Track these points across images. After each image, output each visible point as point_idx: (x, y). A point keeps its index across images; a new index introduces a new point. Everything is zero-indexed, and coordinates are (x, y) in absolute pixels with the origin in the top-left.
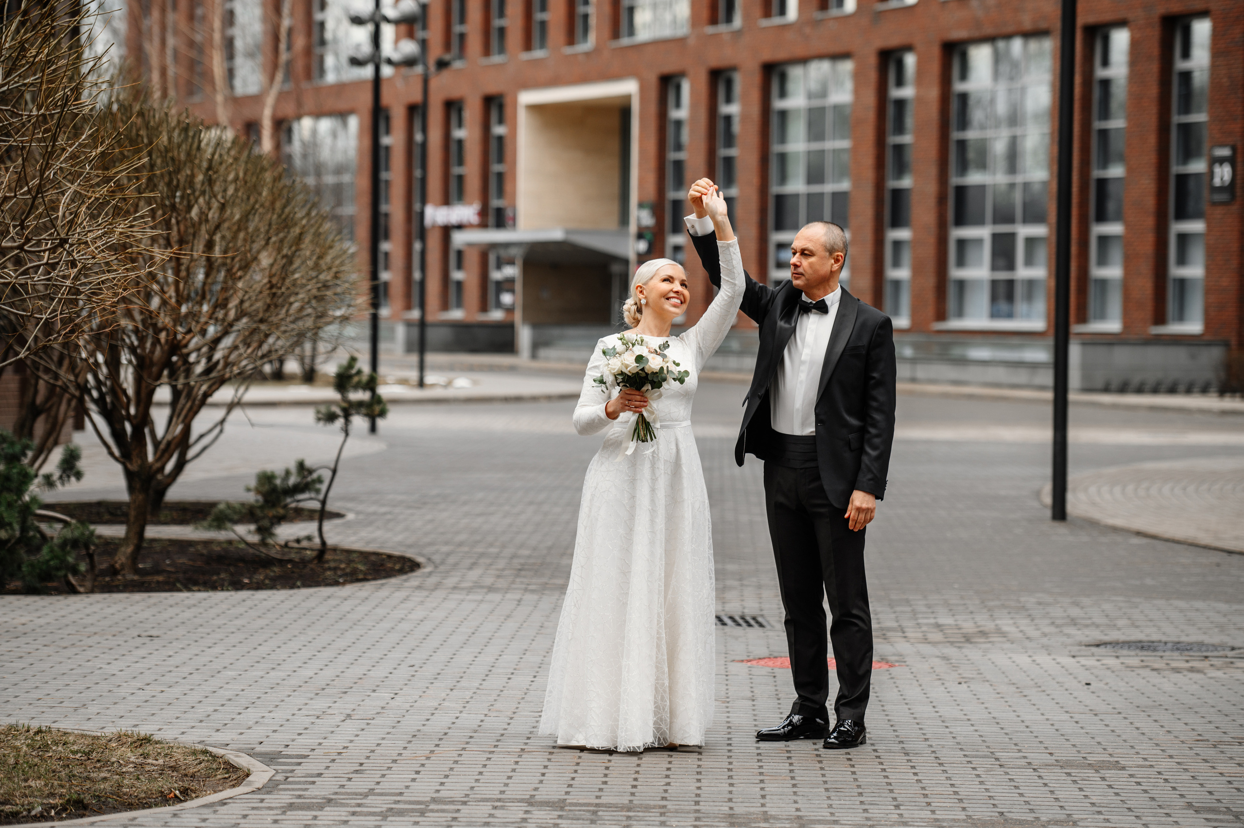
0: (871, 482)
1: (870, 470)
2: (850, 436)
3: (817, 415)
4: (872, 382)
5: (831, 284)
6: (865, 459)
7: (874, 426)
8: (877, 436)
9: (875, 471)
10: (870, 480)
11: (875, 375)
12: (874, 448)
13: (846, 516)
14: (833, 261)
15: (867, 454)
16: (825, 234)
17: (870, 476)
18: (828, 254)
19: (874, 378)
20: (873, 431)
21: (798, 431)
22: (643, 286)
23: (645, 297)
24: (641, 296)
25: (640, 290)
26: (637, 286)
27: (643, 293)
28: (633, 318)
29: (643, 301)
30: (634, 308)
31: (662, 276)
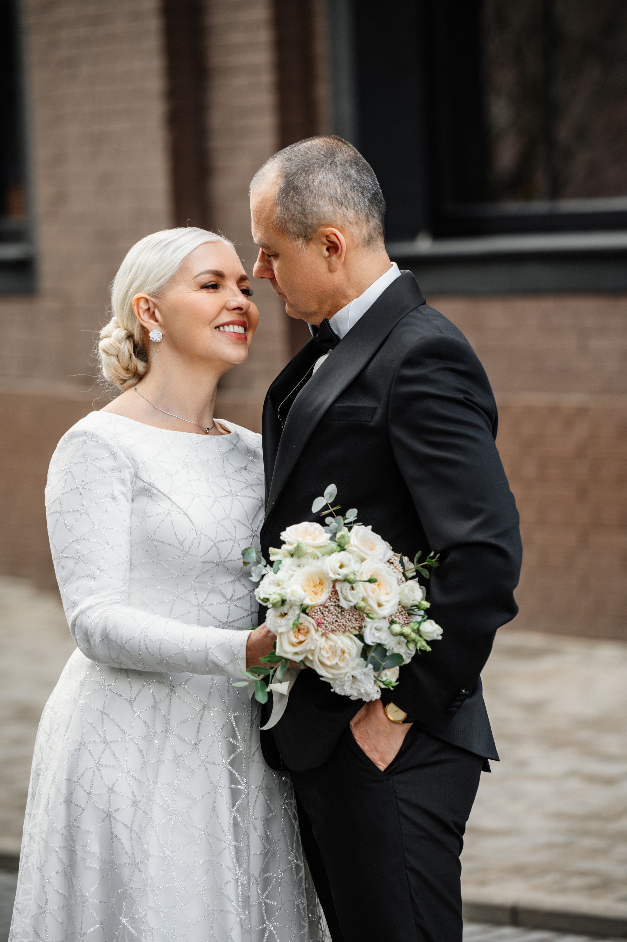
22: (154, 300)
23: (160, 325)
24: (149, 323)
25: (146, 307)
26: (139, 299)
27: (153, 315)
28: (126, 370)
29: (157, 335)
30: (125, 348)
31: (201, 277)
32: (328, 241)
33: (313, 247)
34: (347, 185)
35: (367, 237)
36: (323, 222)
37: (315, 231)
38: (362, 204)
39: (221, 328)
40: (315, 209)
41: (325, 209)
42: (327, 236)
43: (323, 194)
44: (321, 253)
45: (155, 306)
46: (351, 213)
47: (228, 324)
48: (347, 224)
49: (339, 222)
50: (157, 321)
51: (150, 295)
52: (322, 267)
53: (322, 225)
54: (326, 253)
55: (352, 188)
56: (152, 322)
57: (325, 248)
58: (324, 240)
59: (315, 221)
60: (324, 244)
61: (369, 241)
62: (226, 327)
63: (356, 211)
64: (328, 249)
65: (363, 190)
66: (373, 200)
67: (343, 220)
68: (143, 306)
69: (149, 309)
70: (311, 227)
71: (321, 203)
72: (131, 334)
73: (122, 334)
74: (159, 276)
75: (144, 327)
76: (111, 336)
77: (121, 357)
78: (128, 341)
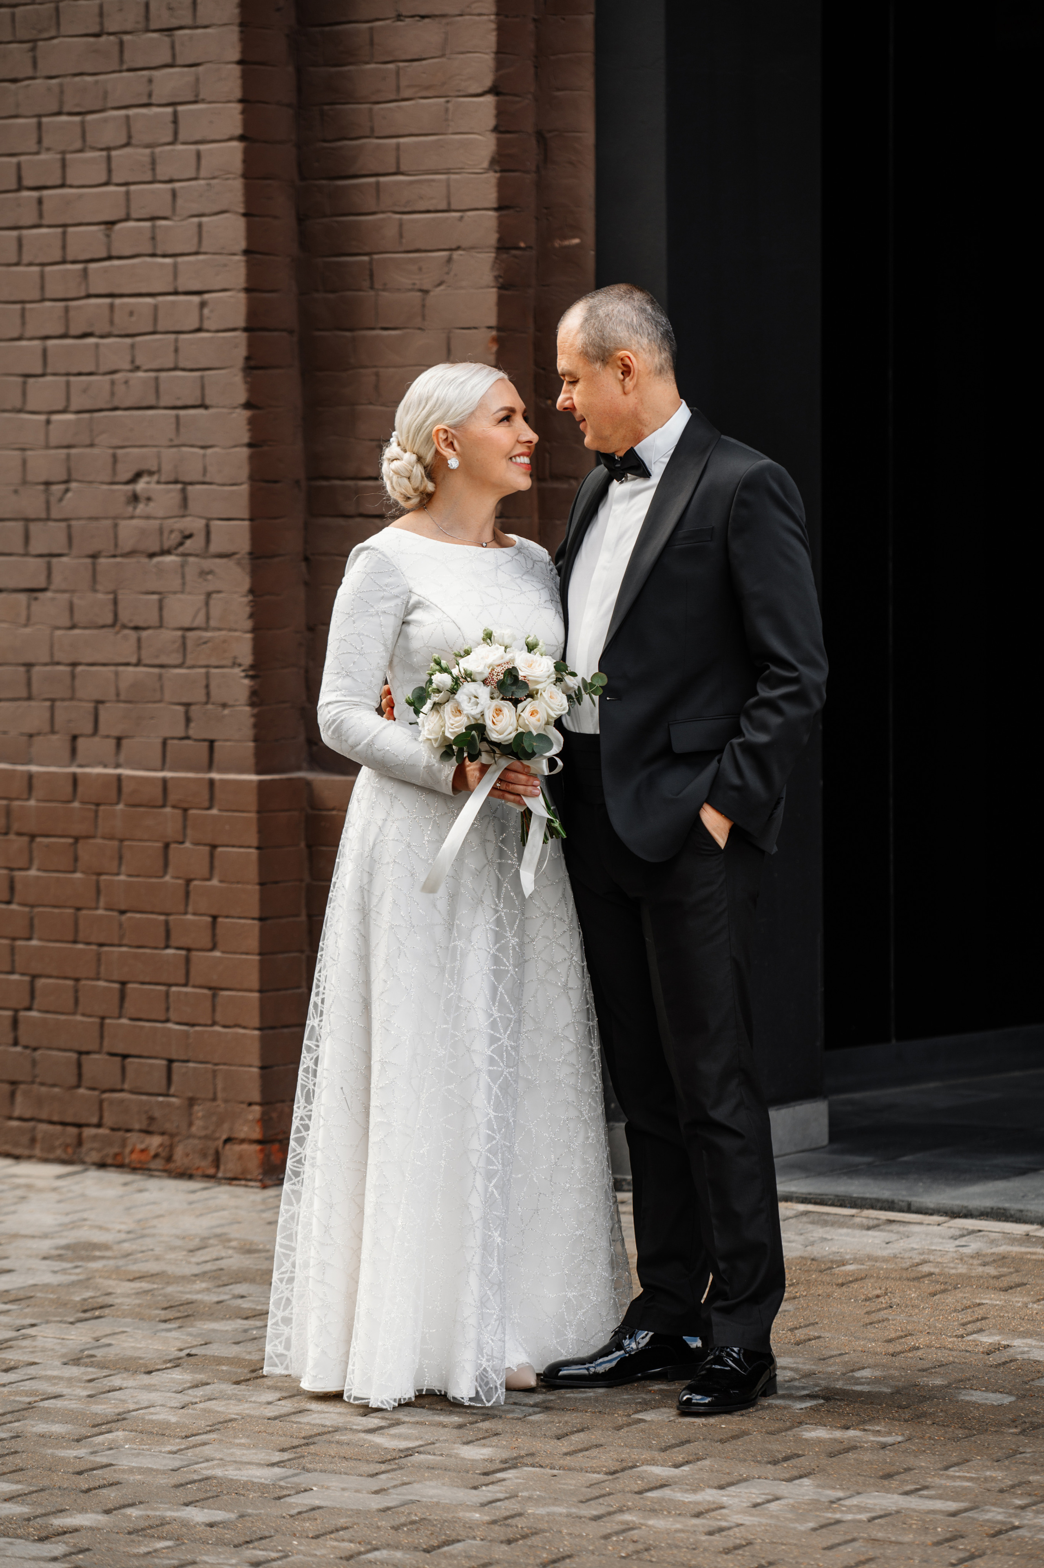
22: (453, 431)
23: (458, 454)
24: (447, 452)
25: (444, 437)
26: (438, 430)
27: (451, 445)
28: (416, 490)
29: (454, 463)
30: (418, 470)
31: (497, 412)
32: (623, 365)
33: (609, 370)
34: (642, 316)
35: (659, 367)
36: (619, 346)
37: (611, 355)
38: (655, 335)
39: (513, 459)
40: (612, 334)
41: (622, 335)
42: (622, 359)
43: (621, 321)
44: (616, 377)
45: (454, 436)
46: (645, 341)
47: (519, 455)
48: (641, 350)
49: (634, 348)
50: (455, 450)
51: (449, 427)
52: (618, 390)
53: (618, 349)
54: (621, 377)
55: (647, 320)
56: (450, 451)
57: (620, 372)
58: (619, 363)
59: (612, 345)
60: (619, 367)
61: (660, 371)
62: (517, 458)
63: (650, 340)
64: (622, 373)
65: (657, 324)
66: (665, 335)
67: (637, 346)
68: (442, 436)
69: (446, 439)
70: (608, 350)
71: (619, 329)
72: (420, 459)
73: (414, 457)
74: (460, 411)
75: (441, 455)
76: (402, 459)
77: (413, 480)
78: (419, 465)
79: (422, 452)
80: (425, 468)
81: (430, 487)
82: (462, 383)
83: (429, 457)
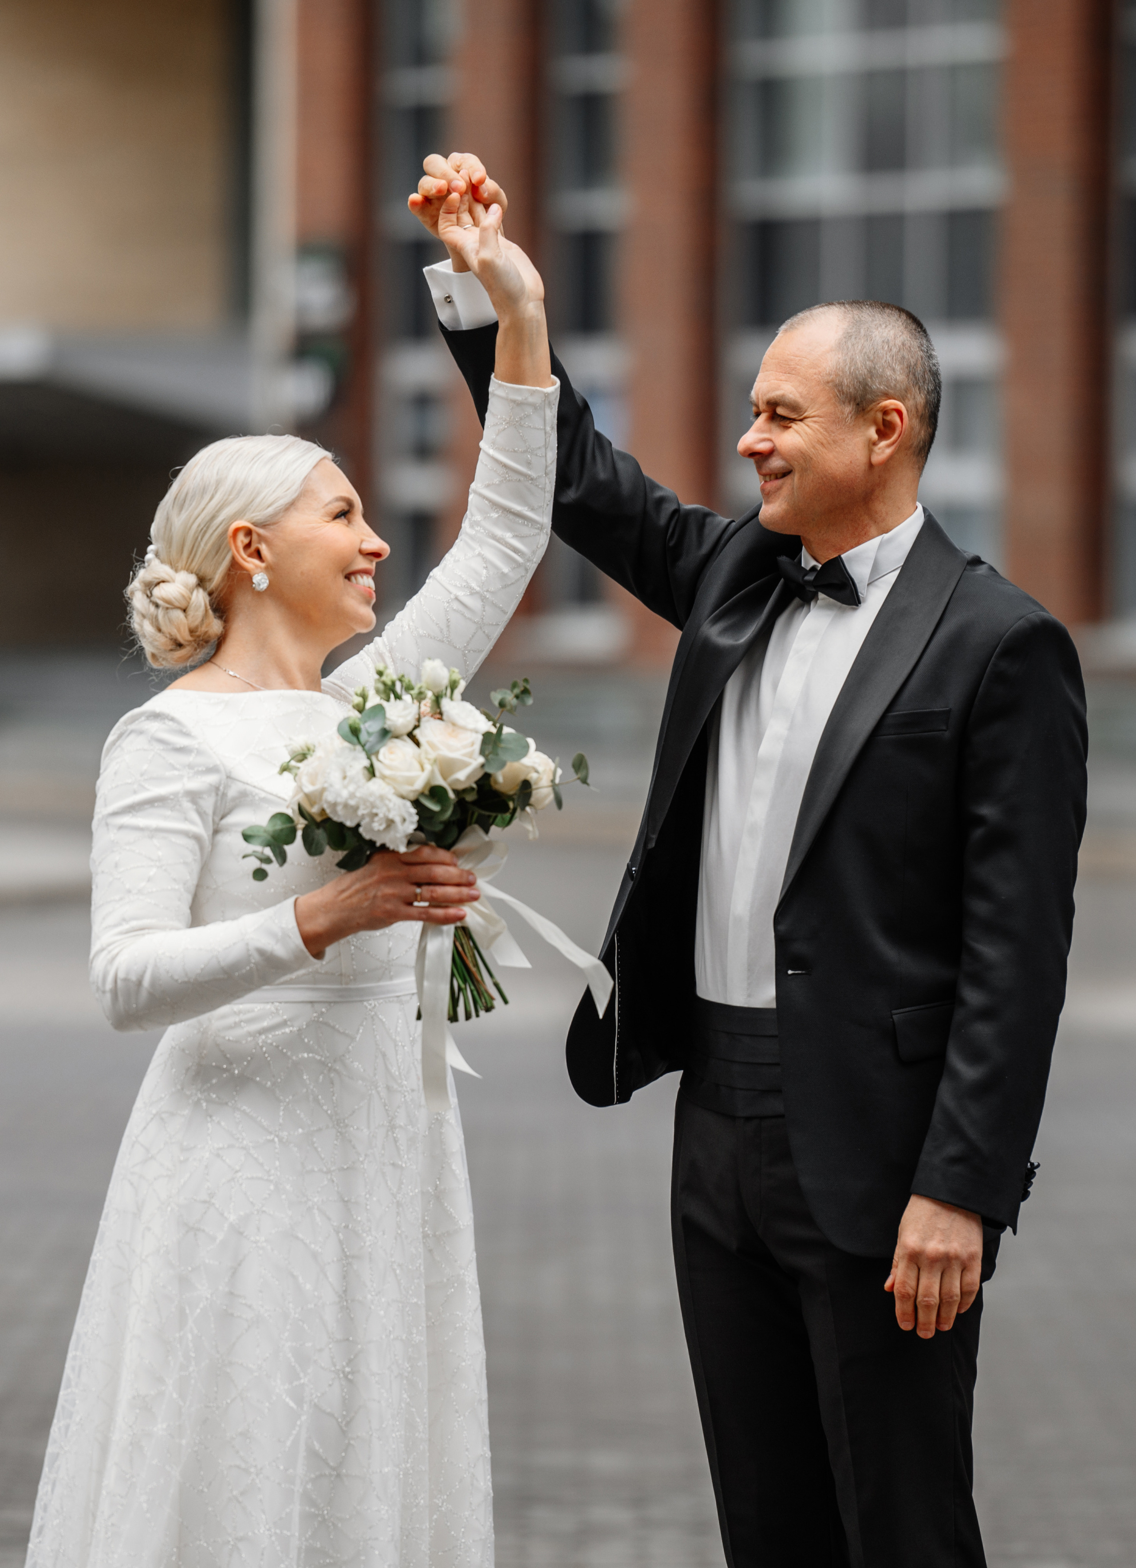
0: (957, 1169)
1: (955, 1130)
2: (898, 1016)
3: (781, 942)
4: (978, 833)
5: (880, 507)
6: (945, 1094)
7: (978, 981)
8: (985, 1014)
9: (972, 1133)
10: (954, 1160)
11: (987, 811)
12: (975, 1056)
13: (888, 1284)
14: (872, 433)
15: (955, 1075)
16: (841, 346)
17: (953, 1149)
18: (848, 409)
19: (981, 821)
20: (973, 997)
21: (738, 998)
22: (261, 531)
23: (268, 568)
24: (251, 563)
25: (246, 541)
26: (235, 531)
27: (258, 554)
28: (192, 631)
29: (261, 580)
30: (200, 598)
31: (330, 503)
32: (884, 421)
33: (861, 421)
37: (874, 401)
39: (352, 579)
40: (888, 372)
41: (900, 377)
42: (885, 413)
45: (262, 538)
47: (360, 573)
50: (263, 561)
51: (253, 524)
54: (875, 437)
56: (256, 562)
57: (874, 429)
58: (879, 416)
59: (882, 387)
60: (876, 423)
62: (358, 577)
64: (877, 433)
68: (243, 538)
69: (250, 544)
70: (873, 393)
71: (898, 368)
72: (202, 582)
73: (192, 579)
74: (271, 499)
75: (241, 568)
76: (174, 581)
77: (191, 612)
78: (201, 590)
79: (207, 570)
80: (210, 594)
81: (215, 626)
82: (272, 458)
83: (217, 578)
